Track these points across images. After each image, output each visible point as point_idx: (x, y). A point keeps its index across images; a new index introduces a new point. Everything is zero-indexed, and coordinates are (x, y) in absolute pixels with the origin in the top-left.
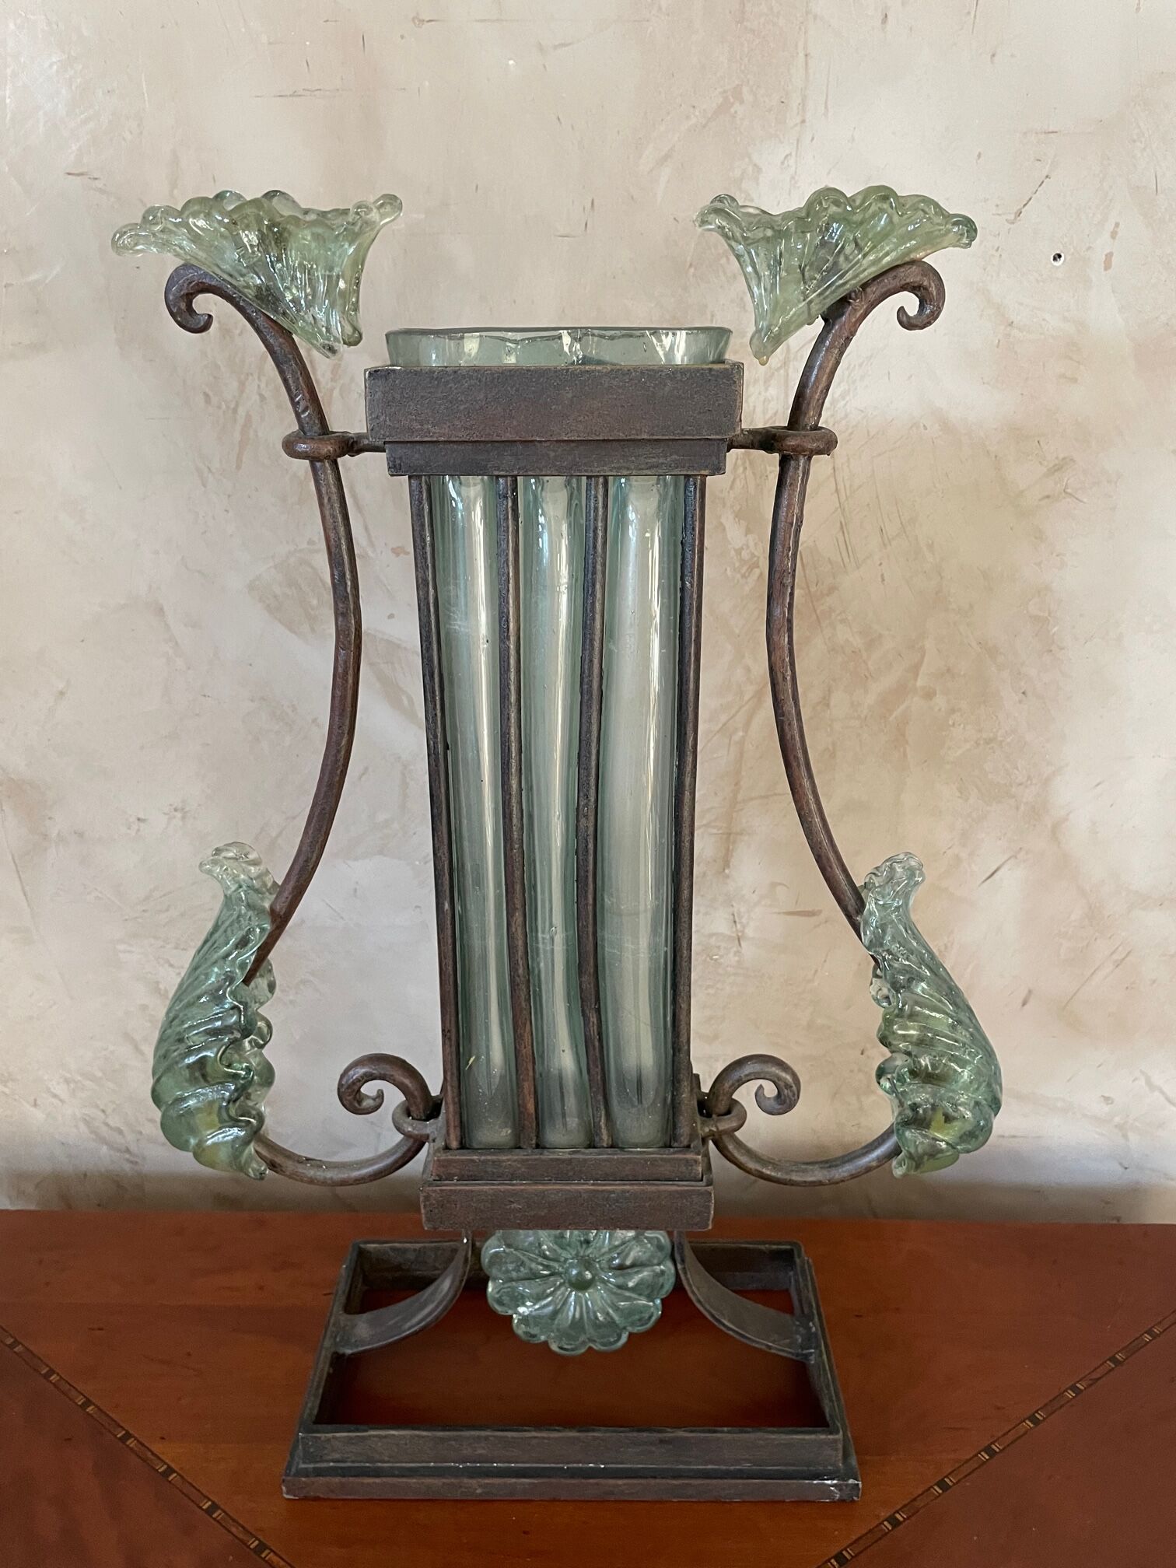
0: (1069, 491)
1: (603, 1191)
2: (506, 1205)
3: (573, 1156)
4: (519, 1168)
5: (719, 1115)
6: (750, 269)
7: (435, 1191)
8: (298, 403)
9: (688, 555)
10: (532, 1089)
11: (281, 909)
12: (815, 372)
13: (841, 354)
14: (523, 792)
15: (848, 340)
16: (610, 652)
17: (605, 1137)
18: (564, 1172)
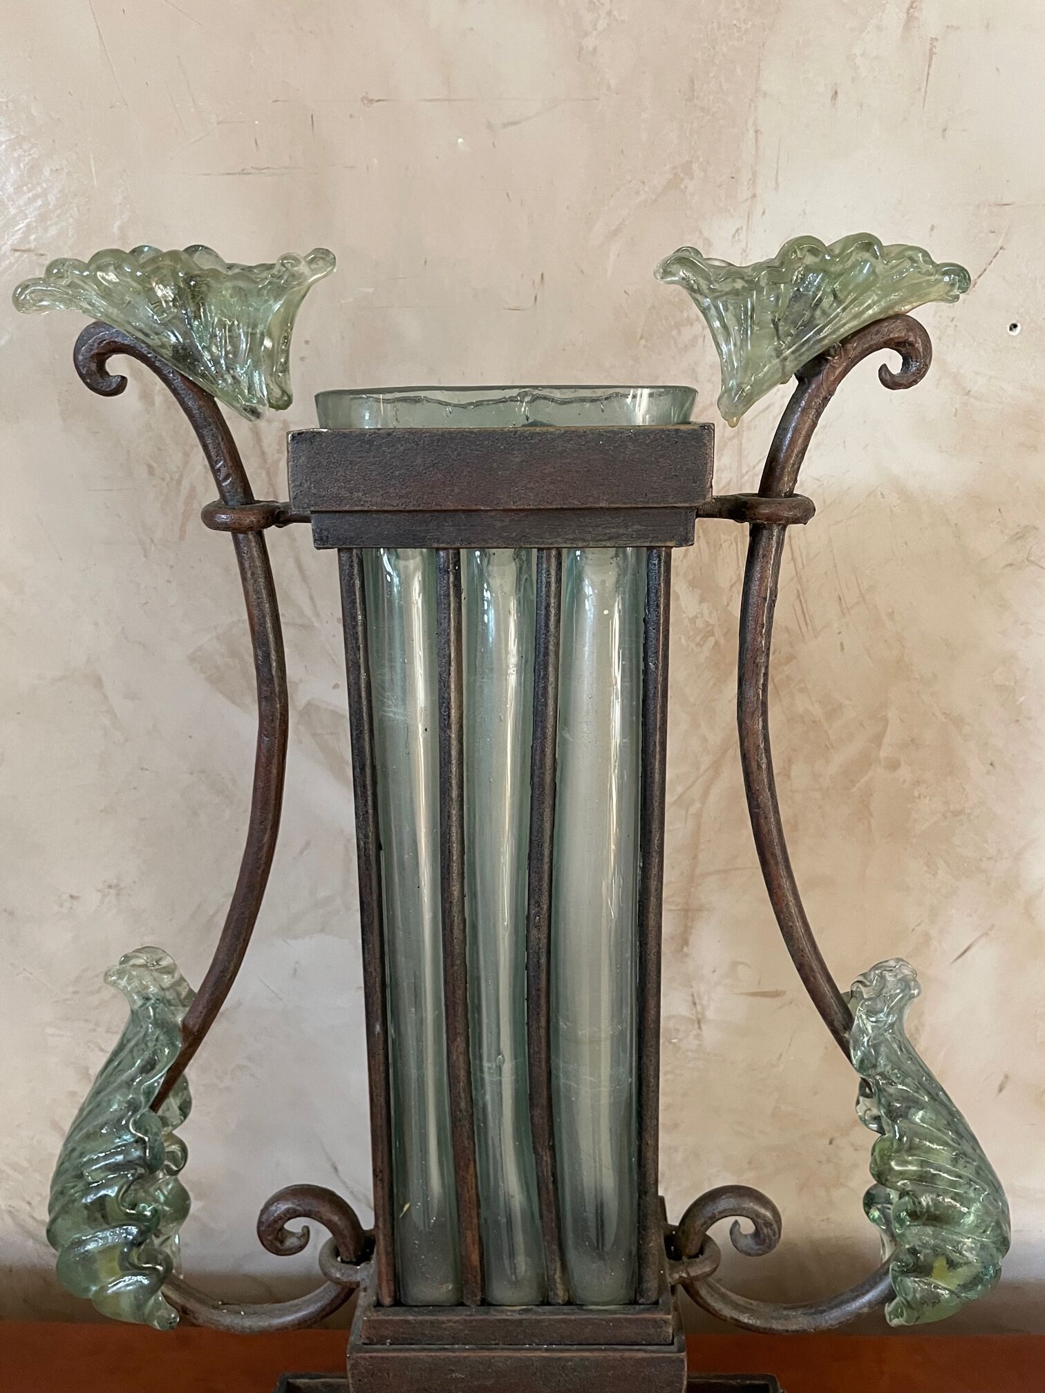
0: (1032, 559)
1: (559, 1358)
2: (445, 1374)
3: (524, 1317)
4: (462, 1330)
5: (690, 1257)
6: (717, 324)
7: (364, 1358)
8: (219, 470)
9: (652, 634)
10: (477, 1238)
11: (194, 1025)
12: (789, 435)
13: (818, 414)
14: (466, 899)
15: (826, 400)
16: (564, 741)
17: (560, 1292)
18: (512, 1334)
